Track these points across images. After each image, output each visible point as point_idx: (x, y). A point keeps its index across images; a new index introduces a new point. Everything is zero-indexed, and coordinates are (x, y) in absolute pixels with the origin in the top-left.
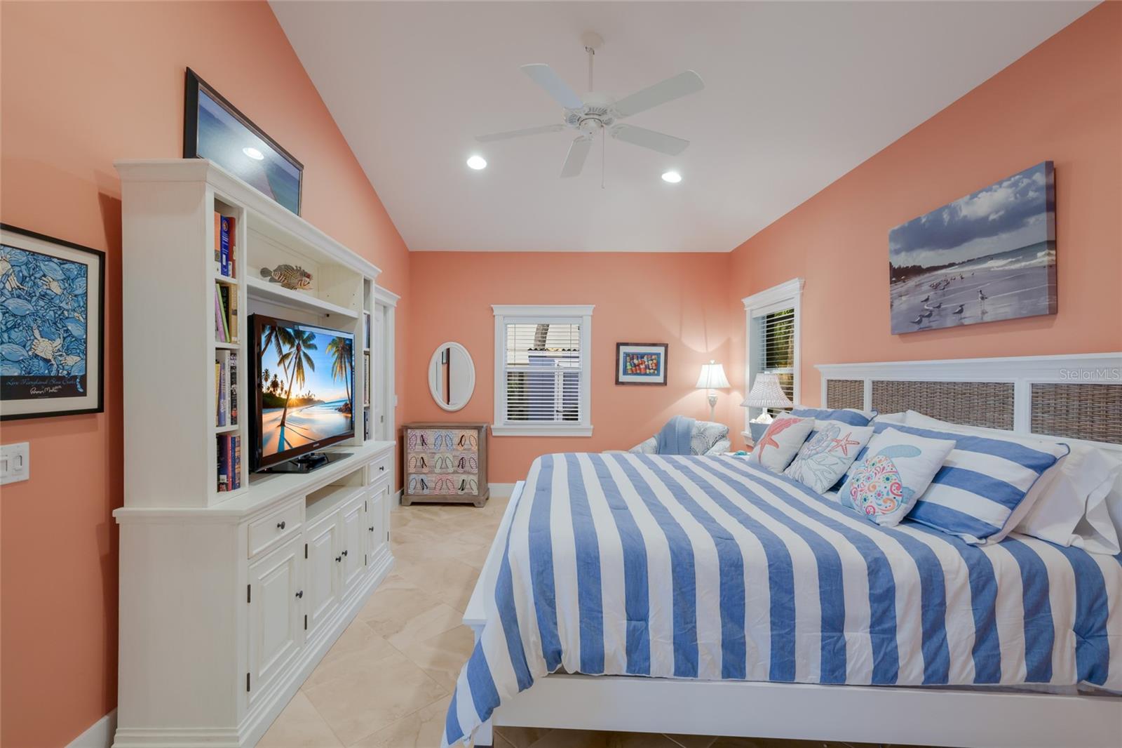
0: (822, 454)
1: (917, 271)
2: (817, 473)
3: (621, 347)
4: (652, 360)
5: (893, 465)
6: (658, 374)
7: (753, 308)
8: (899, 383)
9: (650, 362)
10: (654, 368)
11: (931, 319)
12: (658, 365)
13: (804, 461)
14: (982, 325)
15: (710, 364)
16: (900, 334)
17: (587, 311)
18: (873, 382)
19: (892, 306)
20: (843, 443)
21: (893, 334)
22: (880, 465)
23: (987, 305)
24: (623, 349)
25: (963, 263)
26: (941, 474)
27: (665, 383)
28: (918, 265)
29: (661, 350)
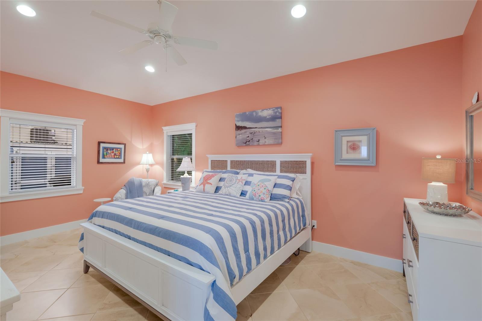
0: (235, 185)
1: (245, 128)
2: (236, 191)
3: (101, 144)
4: (118, 151)
5: (265, 185)
6: (121, 158)
7: (168, 131)
8: (241, 161)
9: (117, 152)
10: (119, 155)
11: (250, 142)
12: (120, 153)
13: (228, 188)
14: (264, 145)
15: (146, 153)
16: (238, 146)
17: (80, 122)
18: (231, 161)
19: (236, 137)
20: (241, 180)
21: (236, 146)
22: (261, 185)
23: (266, 140)
24: (102, 145)
25: (260, 128)
26: (275, 186)
27: (124, 162)
28: (246, 126)
29: (122, 146)
